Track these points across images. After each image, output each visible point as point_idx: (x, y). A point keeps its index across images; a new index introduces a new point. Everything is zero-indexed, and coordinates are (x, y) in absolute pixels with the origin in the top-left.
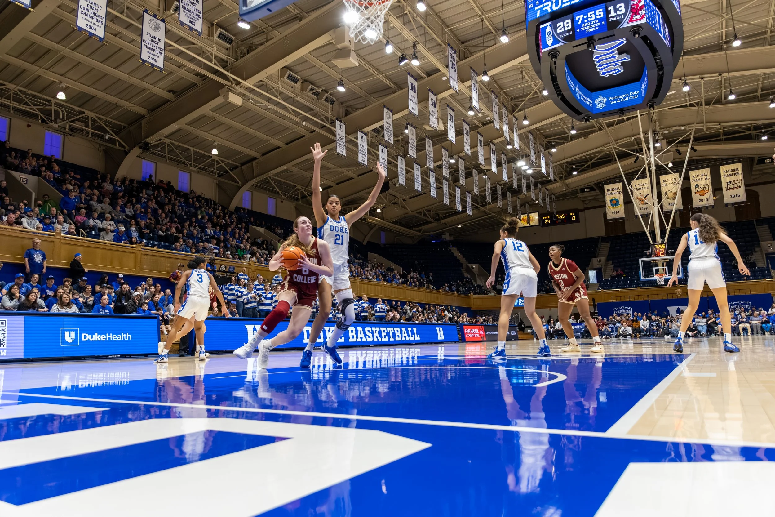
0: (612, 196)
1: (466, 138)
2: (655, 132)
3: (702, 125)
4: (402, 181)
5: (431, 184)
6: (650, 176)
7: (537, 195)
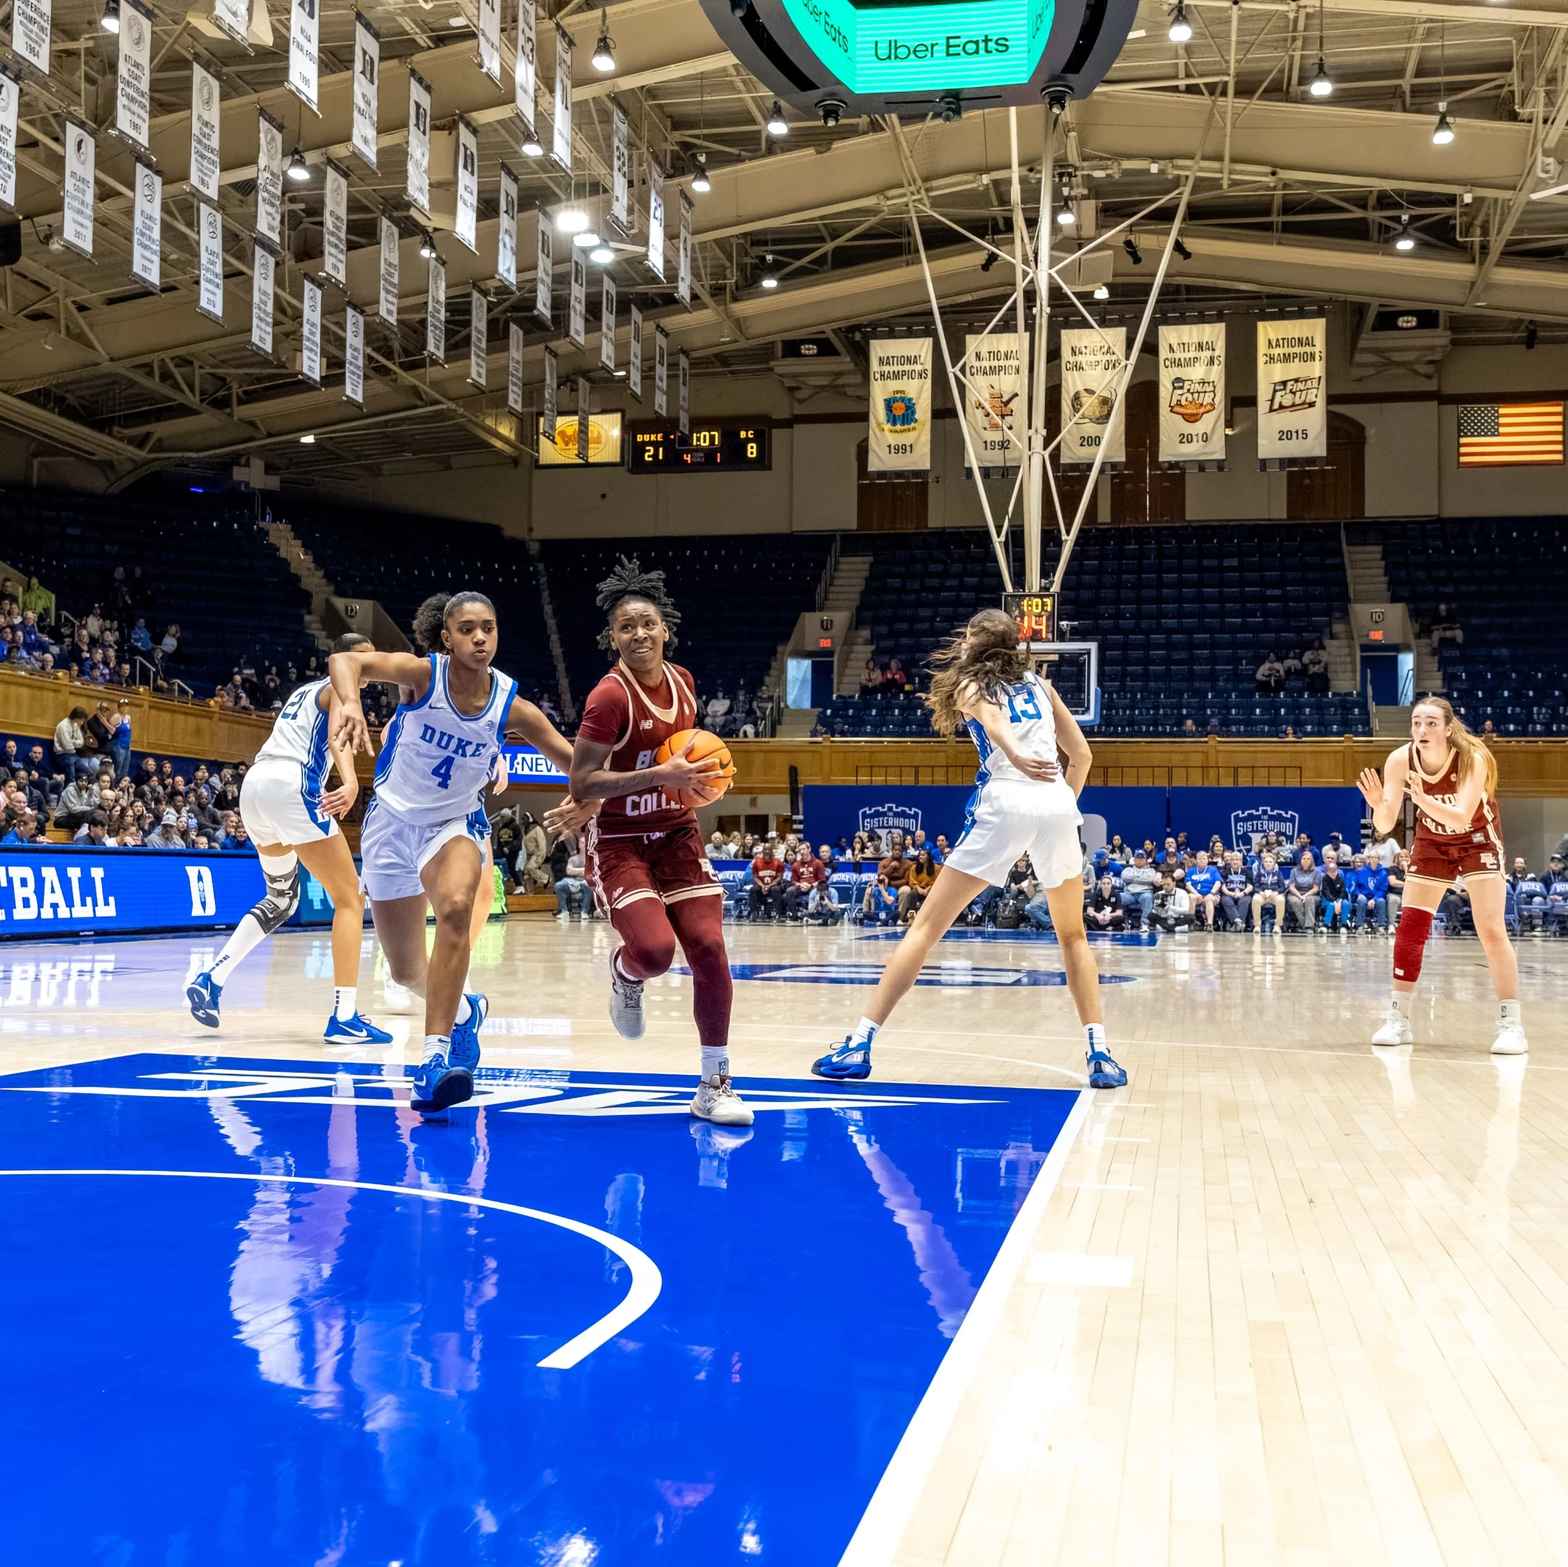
0: (894, 385)
1: (364, 91)
2: (1063, 171)
3: (1215, 165)
4: (78, 234)
5: (204, 258)
6: (1030, 327)
7: (621, 347)
